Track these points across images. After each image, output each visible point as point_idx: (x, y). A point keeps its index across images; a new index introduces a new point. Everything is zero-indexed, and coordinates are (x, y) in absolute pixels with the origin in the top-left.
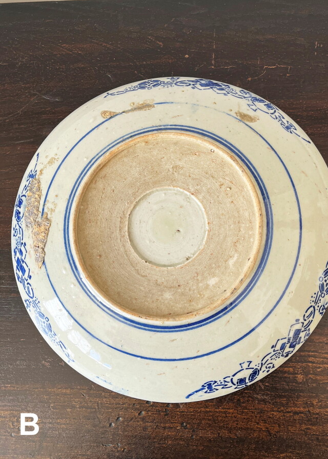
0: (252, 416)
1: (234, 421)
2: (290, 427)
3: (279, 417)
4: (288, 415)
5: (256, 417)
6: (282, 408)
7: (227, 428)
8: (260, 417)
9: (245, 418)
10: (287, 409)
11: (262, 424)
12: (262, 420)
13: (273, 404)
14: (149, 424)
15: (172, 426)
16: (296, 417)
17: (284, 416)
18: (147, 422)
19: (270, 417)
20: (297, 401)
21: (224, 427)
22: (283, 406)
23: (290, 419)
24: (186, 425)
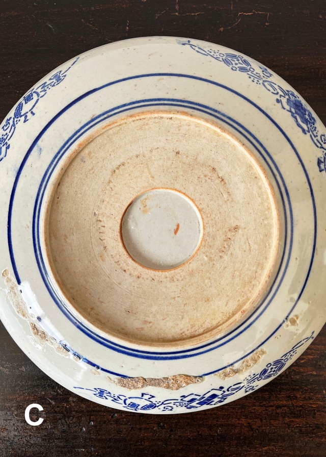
0: (232, 412)
1: (214, 418)
2: (272, 421)
3: (261, 412)
4: (270, 409)
5: (237, 412)
6: (265, 403)
7: (206, 425)
8: (241, 413)
9: (225, 415)
10: (269, 403)
11: (243, 420)
12: (244, 416)
13: (255, 399)
14: (124, 426)
15: (148, 427)
16: (279, 411)
17: (266, 410)
18: (121, 424)
19: (251, 412)
20: (279, 394)
21: (204, 425)
22: (265, 401)
23: (272, 413)
24: (163, 425)
